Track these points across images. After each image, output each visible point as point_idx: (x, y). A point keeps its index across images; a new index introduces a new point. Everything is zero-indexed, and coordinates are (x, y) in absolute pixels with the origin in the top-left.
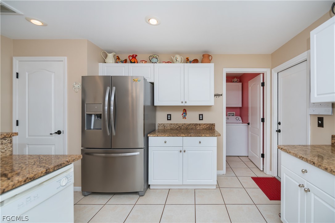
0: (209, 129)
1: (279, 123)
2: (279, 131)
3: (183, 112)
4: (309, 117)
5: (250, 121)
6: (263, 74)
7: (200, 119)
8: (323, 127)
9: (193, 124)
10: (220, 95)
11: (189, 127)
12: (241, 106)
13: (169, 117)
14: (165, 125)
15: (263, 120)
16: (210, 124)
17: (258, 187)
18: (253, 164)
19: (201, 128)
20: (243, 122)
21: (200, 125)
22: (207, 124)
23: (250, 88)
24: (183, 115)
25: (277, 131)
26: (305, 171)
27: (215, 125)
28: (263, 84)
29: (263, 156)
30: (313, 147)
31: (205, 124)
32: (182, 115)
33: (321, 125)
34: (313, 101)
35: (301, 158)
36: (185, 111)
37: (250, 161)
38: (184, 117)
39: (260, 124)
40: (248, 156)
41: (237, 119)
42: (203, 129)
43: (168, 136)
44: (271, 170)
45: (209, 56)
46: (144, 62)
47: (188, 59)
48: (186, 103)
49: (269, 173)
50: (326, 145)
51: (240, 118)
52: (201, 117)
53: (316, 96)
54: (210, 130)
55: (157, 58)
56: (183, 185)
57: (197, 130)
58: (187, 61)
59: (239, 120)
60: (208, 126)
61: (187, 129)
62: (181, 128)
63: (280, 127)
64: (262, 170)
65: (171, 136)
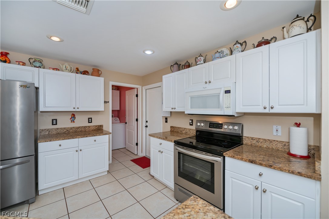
0: (97, 130)
1: (147, 122)
2: (147, 126)
3: (72, 117)
4: (162, 117)
5: (127, 121)
6: (137, 89)
7: (89, 122)
8: (167, 122)
9: (82, 127)
10: (107, 102)
11: (78, 130)
12: (119, 109)
13: (54, 122)
14: (50, 130)
15: (137, 120)
16: (99, 126)
17: (136, 164)
18: (129, 152)
19: (91, 130)
20: (121, 122)
21: (89, 127)
22: (96, 126)
23: (127, 97)
24: (72, 119)
25: (145, 127)
26: (161, 144)
27: (103, 126)
28: (137, 96)
29: (137, 144)
30: (163, 133)
31: (94, 126)
32: (70, 119)
33: (166, 122)
34: (163, 110)
35: (160, 138)
36: (73, 116)
37: (127, 150)
38: (73, 121)
39: (135, 123)
40: (125, 148)
41: (116, 120)
42: (93, 130)
43: (63, 140)
44: (142, 152)
45: (99, 70)
46: (21, 63)
47: (78, 69)
48: (78, 109)
49: (141, 155)
50: (168, 131)
51: (118, 119)
52: (90, 120)
53: (165, 108)
54: (99, 130)
55: (41, 63)
56: (79, 179)
57: (86, 131)
58: (77, 71)
59: (117, 121)
60: (97, 127)
61: (76, 132)
62: (69, 132)
63: (147, 124)
64: (136, 154)
65: (66, 139)
